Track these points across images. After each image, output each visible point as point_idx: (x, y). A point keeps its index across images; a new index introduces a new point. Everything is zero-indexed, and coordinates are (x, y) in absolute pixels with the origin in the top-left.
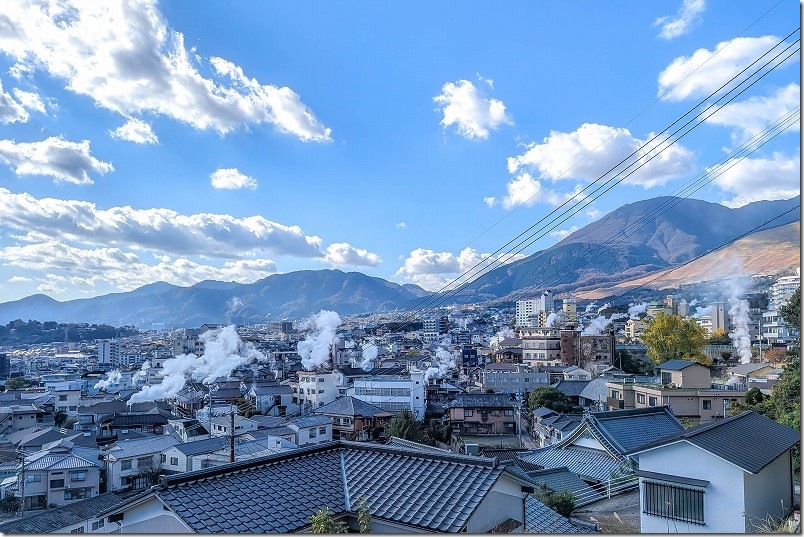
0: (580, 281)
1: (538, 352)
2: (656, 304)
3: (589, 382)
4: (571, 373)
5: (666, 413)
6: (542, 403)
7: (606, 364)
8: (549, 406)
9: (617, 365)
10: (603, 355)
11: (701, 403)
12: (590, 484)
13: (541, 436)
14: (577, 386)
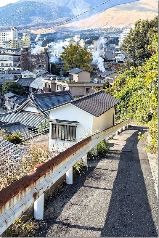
0: (32, 24)
1: (8, 62)
2: (70, 39)
3: (35, 79)
4: (26, 74)
5: (68, 94)
6: (9, 91)
7: (44, 70)
8: (13, 92)
9: (49, 70)
10: (42, 65)
11: (85, 90)
12: (30, 129)
13: (8, 108)
14: (28, 81)
